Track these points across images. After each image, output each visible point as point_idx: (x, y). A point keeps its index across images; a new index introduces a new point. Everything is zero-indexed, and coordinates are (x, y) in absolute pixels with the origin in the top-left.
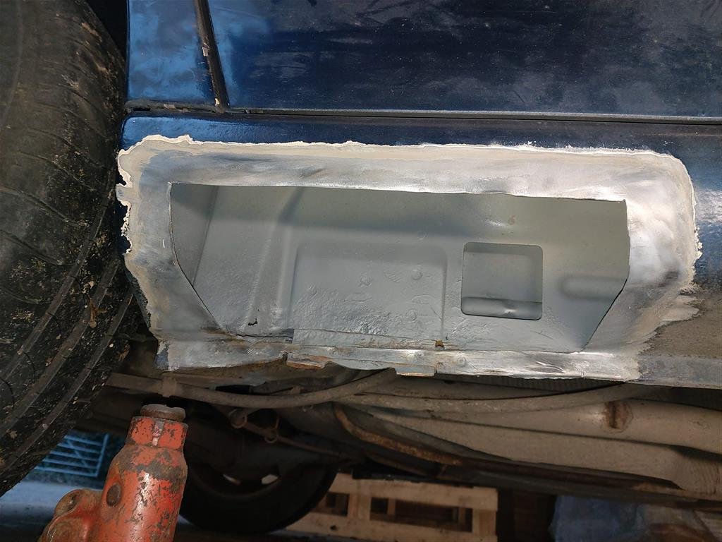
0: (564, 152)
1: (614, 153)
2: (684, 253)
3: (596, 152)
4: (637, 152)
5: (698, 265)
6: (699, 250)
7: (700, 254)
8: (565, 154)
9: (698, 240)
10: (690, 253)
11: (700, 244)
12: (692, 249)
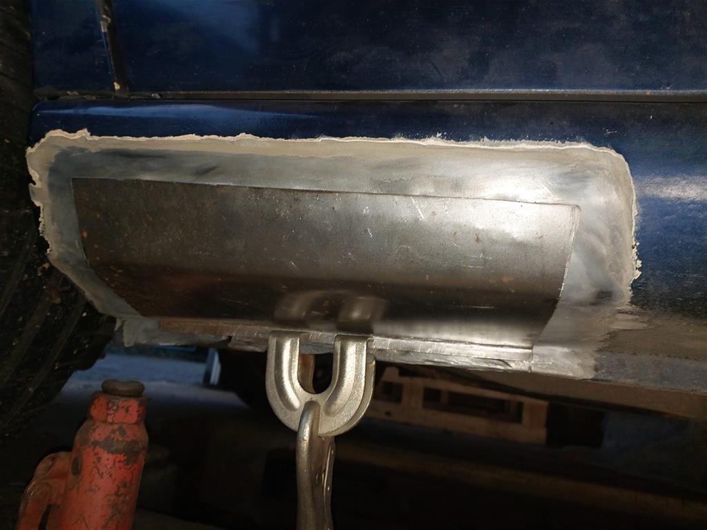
0: (478, 146)
1: (539, 147)
2: (618, 271)
3: (517, 146)
4: (568, 146)
5: (635, 286)
6: (637, 269)
7: (638, 273)
8: (479, 149)
9: (636, 258)
10: (626, 271)
11: (639, 262)
12: (628, 267)
